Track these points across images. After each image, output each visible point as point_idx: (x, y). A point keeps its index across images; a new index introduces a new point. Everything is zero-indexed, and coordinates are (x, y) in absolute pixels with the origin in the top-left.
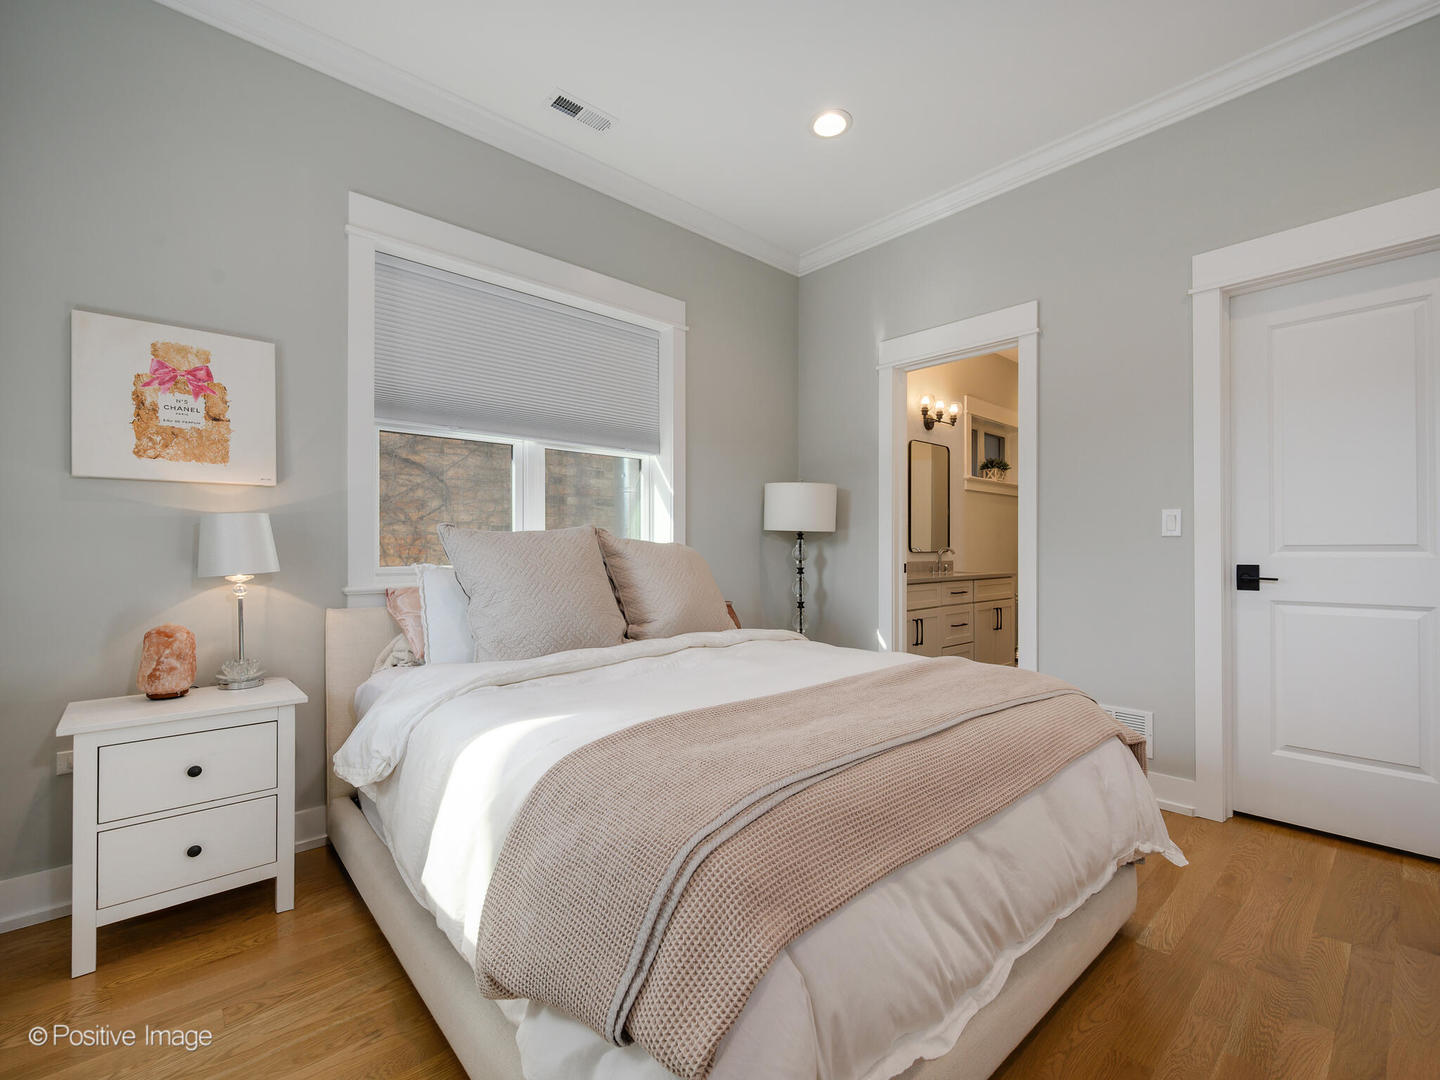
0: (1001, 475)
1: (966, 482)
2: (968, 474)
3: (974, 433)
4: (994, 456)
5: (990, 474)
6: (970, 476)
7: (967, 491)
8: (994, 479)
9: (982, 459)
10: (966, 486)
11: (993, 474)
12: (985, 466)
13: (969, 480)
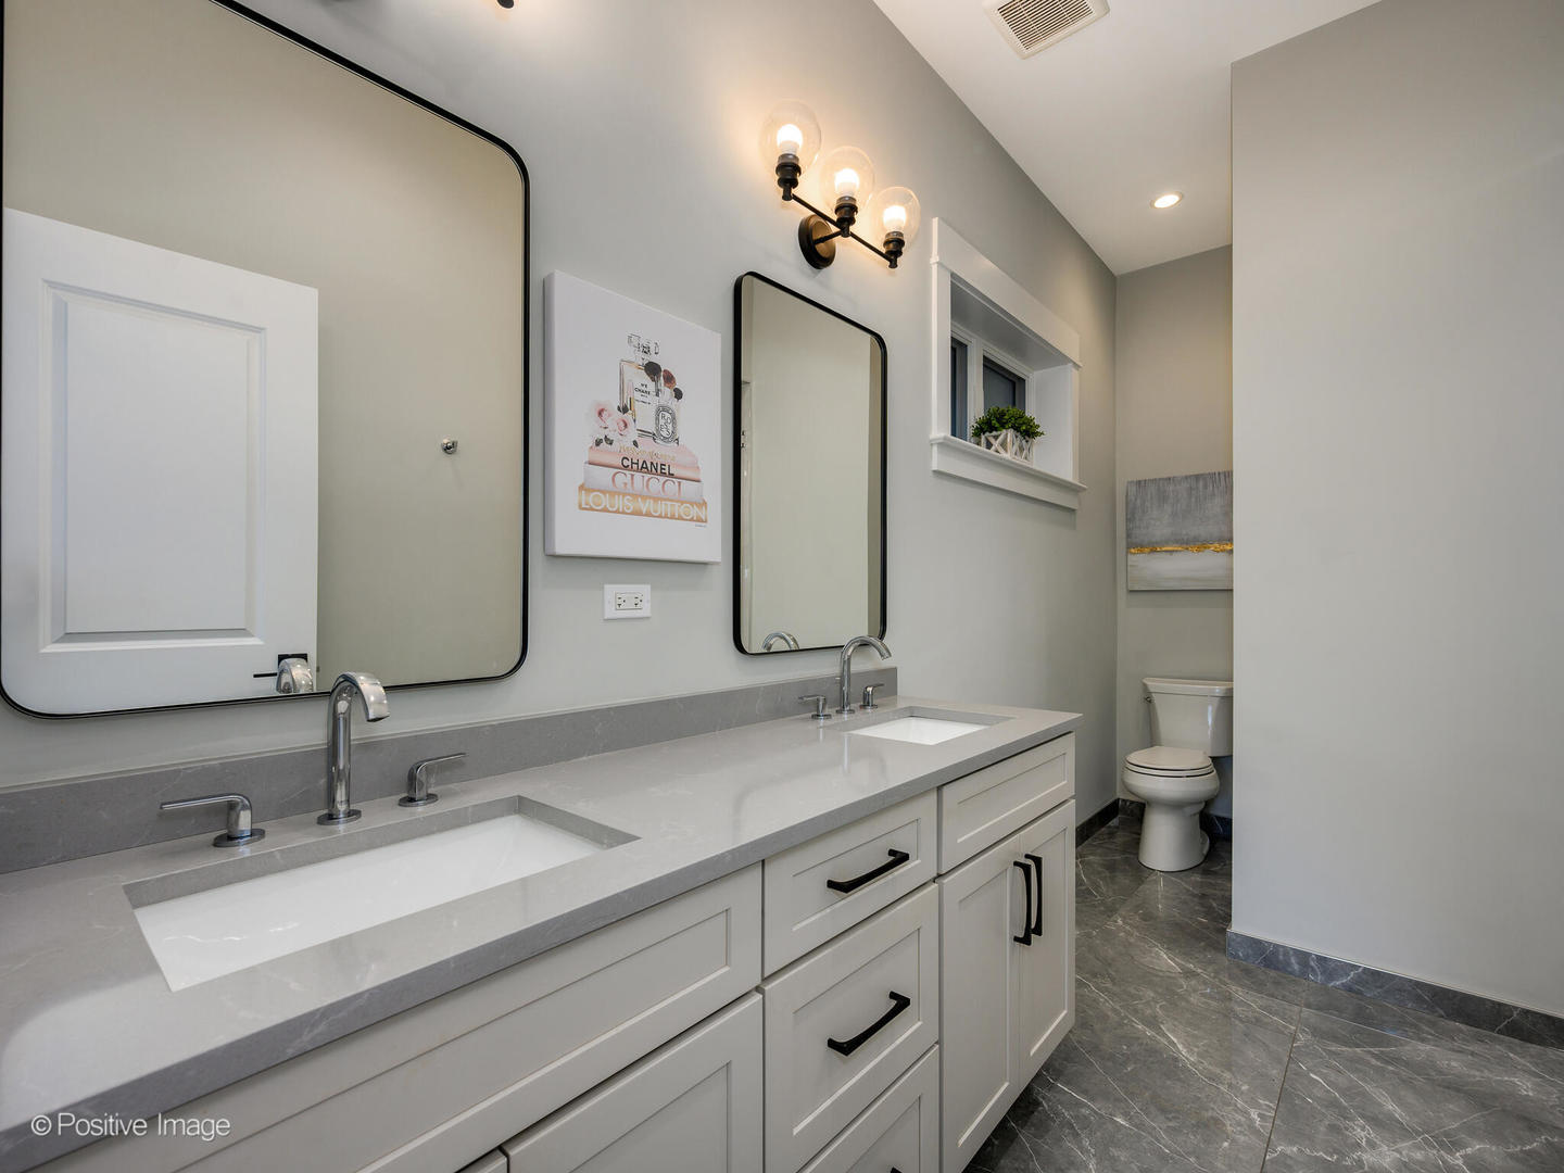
0: (1021, 449)
1: (935, 448)
2: (940, 428)
3: (958, 350)
4: (1002, 404)
5: (996, 444)
6: (947, 433)
7: (938, 473)
8: (1007, 456)
9: (976, 410)
10: (937, 461)
11: (1003, 445)
12: (987, 426)
13: (943, 445)
